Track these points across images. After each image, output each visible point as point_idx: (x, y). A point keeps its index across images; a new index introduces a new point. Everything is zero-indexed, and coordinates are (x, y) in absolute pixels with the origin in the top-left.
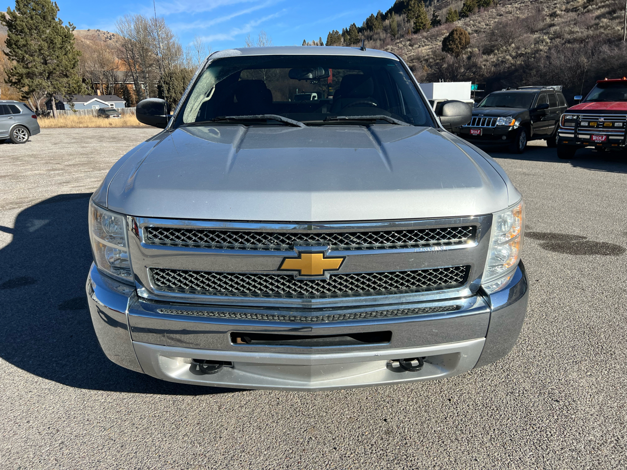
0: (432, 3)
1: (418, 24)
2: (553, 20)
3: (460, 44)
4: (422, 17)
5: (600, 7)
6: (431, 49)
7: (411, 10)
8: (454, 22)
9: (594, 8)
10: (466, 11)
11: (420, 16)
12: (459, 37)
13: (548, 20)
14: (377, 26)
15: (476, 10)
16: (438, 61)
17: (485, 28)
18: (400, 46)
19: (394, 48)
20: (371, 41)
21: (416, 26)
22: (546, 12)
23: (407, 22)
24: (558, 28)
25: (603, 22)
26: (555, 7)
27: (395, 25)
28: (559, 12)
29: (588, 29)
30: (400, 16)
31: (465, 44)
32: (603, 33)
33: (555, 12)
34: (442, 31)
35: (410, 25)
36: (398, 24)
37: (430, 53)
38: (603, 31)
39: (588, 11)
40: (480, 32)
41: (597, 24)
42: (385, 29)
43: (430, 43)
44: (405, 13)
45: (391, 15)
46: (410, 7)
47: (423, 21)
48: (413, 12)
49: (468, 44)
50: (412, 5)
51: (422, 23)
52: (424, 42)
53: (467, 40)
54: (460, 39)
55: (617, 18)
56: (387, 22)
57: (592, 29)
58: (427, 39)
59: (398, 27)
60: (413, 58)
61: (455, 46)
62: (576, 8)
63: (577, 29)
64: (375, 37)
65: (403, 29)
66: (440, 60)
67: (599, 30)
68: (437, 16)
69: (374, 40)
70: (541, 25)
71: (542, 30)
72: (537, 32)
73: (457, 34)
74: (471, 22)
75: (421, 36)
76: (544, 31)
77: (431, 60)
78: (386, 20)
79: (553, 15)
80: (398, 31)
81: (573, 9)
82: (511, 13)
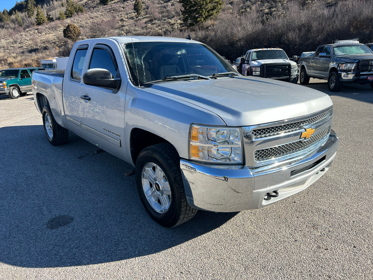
0: (44, 7)
1: (38, 19)
2: (123, 23)
3: (75, 34)
4: (40, 15)
5: (144, 18)
6: (55, 35)
7: (30, 10)
8: (65, 20)
9: (141, 18)
10: (69, 13)
11: (39, 15)
12: (73, 29)
13: (120, 23)
14: (6, 19)
15: (76, 13)
16: (62, 43)
17: (86, 25)
18: (31, 33)
19: (27, 34)
20: (4, 29)
21: (38, 20)
22: (118, 18)
23: (28, 17)
24: (127, 27)
25: (148, 25)
26: (122, 16)
27: (20, 19)
28: (124, 19)
29: (143, 29)
30: (22, 13)
31: (78, 34)
32: (151, 31)
33: (123, 19)
34: (59, 25)
35: (31, 20)
36: (21, 18)
37: (56, 38)
38: (150, 30)
39: (139, 19)
40: (83, 27)
41: (146, 27)
42: (13, 21)
43: (53, 32)
44: (25, 12)
45: (15, 12)
46: (29, 8)
47: (42, 17)
48: (32, 11)
49: (80, 34)
50: (30, 7)
51: (42, 19)
52: (49, 31)
53: (79, 31)
54: (74, 30)
55: (154, 24)
56: (13, 17)
57: (145, 29)
58: (49, 29)
59: (22, 20)
60: (44, 41)
61: (72, 35)
62: (132, 17)
63: (137, 29)
64: (6, 26)
65: (27, 22)
66: (64, 43)
67: (148, 30)
68: (50, 15)
69: (6, 28)
70: (117, 25)
71: (119, 28)
72: (117, 29)
73: (72, 27)
74: (76, 20)
75: (44, 27)
76: (120, 29)
77: (57, 43)
78: (12, 16)
79: (122, 20)
80: (23, 23)
81: (131, 17)
82: (98, 17)
